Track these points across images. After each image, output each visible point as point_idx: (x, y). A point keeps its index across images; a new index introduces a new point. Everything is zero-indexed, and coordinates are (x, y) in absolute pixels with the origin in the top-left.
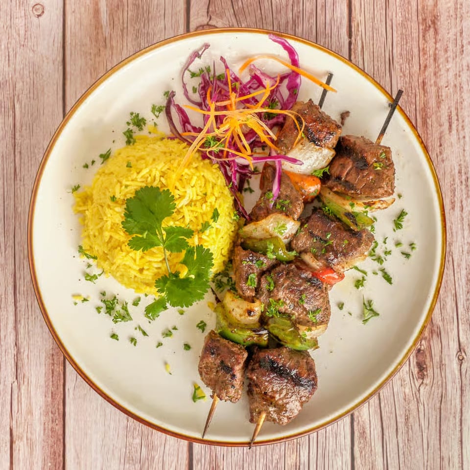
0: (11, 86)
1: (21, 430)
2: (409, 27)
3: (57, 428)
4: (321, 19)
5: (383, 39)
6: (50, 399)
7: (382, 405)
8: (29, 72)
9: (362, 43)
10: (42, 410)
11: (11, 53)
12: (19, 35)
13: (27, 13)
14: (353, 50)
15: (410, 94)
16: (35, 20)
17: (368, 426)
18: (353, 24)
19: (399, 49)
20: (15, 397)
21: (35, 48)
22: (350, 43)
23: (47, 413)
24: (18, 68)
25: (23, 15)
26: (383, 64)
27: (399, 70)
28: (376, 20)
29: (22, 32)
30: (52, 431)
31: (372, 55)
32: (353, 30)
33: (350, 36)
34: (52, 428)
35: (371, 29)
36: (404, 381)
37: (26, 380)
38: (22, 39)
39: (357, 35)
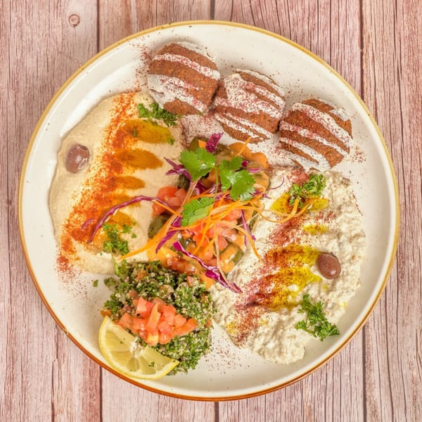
0: (50, 89)
1: (61, 404)
2: (416, 40)
3: (94, 403)
4: (335, 31)
5: (392, 50)
6: (87, 377)
7: (392, 386)
9: (373, 53)
10: (80, 386)
11: (50, 60)
12: (57, 42)
13: (64, 23)
14: (364, 61)
15: (417, 102)
16: (71, 29)
17: (379, 406)
18: (364, 36)
19: (407, 60)
20: (56, 374)
21: (72, 55)
22: (362, 54)
23: (86, 390)
24: (56, 73)
25: (61, 25)
26: (392, 74)
27: (407, 80)
28: (385, 33)
29: (60, 40)
30: (90, 406)
31: (382, 64)
32: (364, 41)
33: (362, 47)
34: (90, 403)
35: (381, 41)
36: (412, 365)
37: (66, 359)
38: (60, 47)
39: (368, 46)
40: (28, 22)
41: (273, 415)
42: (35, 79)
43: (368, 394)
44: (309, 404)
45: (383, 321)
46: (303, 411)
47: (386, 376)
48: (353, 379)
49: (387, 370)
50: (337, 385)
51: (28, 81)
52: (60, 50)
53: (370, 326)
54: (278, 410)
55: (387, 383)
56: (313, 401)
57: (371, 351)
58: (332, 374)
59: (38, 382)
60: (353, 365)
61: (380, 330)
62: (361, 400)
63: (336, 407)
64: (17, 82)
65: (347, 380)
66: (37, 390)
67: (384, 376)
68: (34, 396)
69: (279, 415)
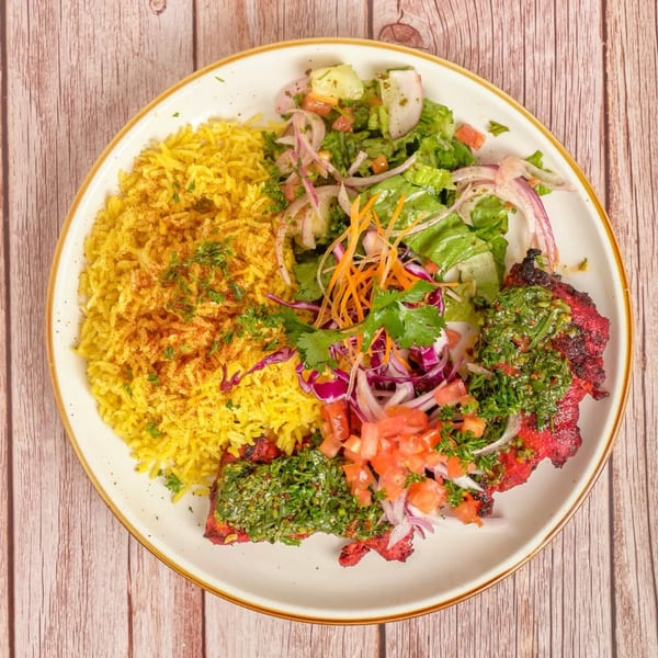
0: (121, 110)
1: (143, 594)
4: (562, 13)
5: (653, 43)
8: (147, 92)
9: (623, 49)
11: (121, 66)
12: (132, 39)
13: (143, 9)
14: (609, 59)
16: (154, 18)
17: (636, 600)
18: (608, 21)
21: (155, 58)
22: (605, 49)
24: (131, 86)
25: (137, 11)
28: (641, 16)
29: (136, 35)
30: (186, 599)
31: (636, 66)
32: (609, 29)
33: (605, 38)
34: (186, 594)
35: (635, 28)
38: (136, 46)
39: (614, 38)
40: (87, 8)
41: (469, 614)
42: (99, 96)
43: (618, 581)
44: (525, 597)
45: (642, 468)
46: (515, 608)
47: (647, 553)
48: (595, 559)
49: (647, 544)
50: (569, 568)
51: (89, 100)
52: (136, 51)
53: (620, 474)
54: (478, 606)
55: (649, 565)
56: (531, 592)
57: (622, 513)
58: (560, 550)
59: (107, 562)
60: (594, 535)
61: (636, 480)
62: (607, 591)
63: (568, 602)
64: (72, 102)
65: (585, 559)
66: (105, 574)
67: (643, 554)
68: (102, 583)
69: (478, 614)
